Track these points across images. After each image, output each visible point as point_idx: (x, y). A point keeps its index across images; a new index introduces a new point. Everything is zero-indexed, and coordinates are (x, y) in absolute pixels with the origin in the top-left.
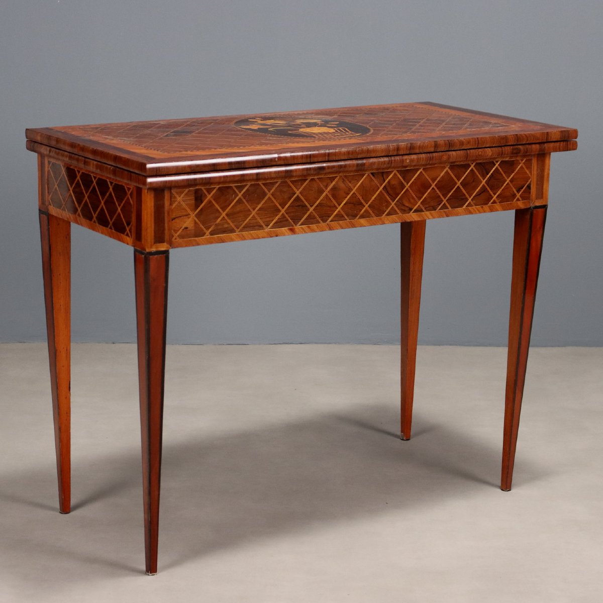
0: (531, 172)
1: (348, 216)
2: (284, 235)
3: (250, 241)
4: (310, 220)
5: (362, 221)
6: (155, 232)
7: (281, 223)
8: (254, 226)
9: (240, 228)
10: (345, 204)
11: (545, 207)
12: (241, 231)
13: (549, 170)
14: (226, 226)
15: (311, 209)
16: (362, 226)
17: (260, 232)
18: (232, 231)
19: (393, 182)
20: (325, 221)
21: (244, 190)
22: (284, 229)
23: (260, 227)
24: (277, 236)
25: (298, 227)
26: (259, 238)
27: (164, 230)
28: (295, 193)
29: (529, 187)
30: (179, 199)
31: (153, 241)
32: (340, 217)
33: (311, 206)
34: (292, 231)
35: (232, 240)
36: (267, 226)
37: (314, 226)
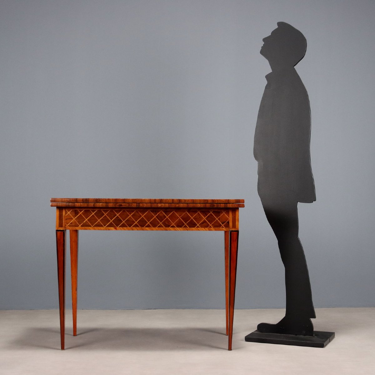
0: (229, 217)
1: (140, 226)
2: (112, 230)
3: (97, 231)
4: (123, 226)
5: (147, 228)
6: (59, 223)
7: (111, 225)
8: (99, 225)
9: (94, 225)
10: (139, 221)
11: (238, 232)
12: (94, 226)
13: (238, 216)
14: (87, 224)
15: (124, 222)
16: (146, 230)
17: (102, 228)
18: (90, 226)
19: (161, 215)
20: (130, 226)
21: (95, 212)
22: (112, 228)
23: (102, 226)
24: (109, 230)
25: (118, 228)
26: (101, 230)
27: (62, 223)
28: (116, 215)
29: (228, 222)
30: (69, 213)
31: (58, 226)
32: (136, 226)
33: (124, 220)
34: (116, 229)
35: (90, 229)
36: (105, 226)
37: (125, 228)
